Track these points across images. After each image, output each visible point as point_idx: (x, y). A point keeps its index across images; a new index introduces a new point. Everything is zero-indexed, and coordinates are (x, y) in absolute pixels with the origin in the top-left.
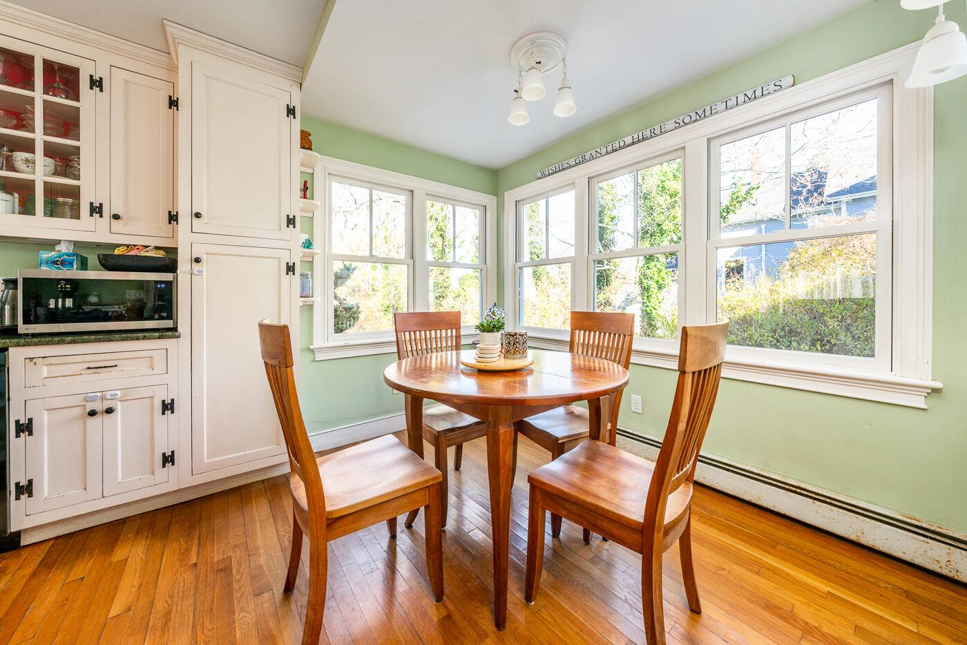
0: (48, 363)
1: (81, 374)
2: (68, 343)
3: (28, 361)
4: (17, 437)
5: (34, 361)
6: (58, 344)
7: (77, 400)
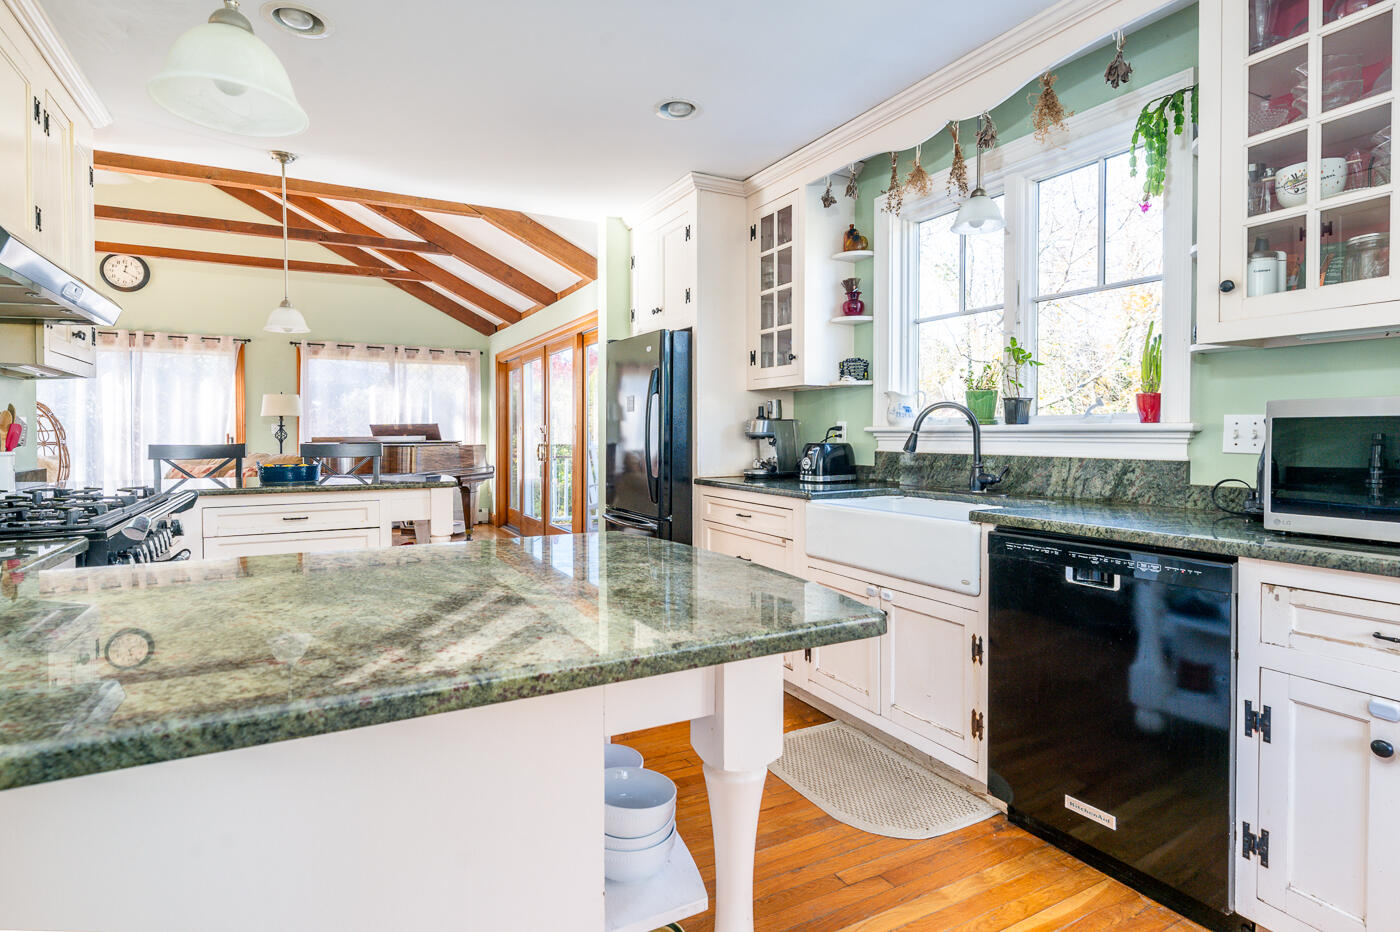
0: (1300, 601)
1: (1361, 645)
2: (1334, 567)
3: (1266, 589)
4: (1247, 734)
5: (1277, 590)
6: (1314, 565)
7: (1352, 704)
